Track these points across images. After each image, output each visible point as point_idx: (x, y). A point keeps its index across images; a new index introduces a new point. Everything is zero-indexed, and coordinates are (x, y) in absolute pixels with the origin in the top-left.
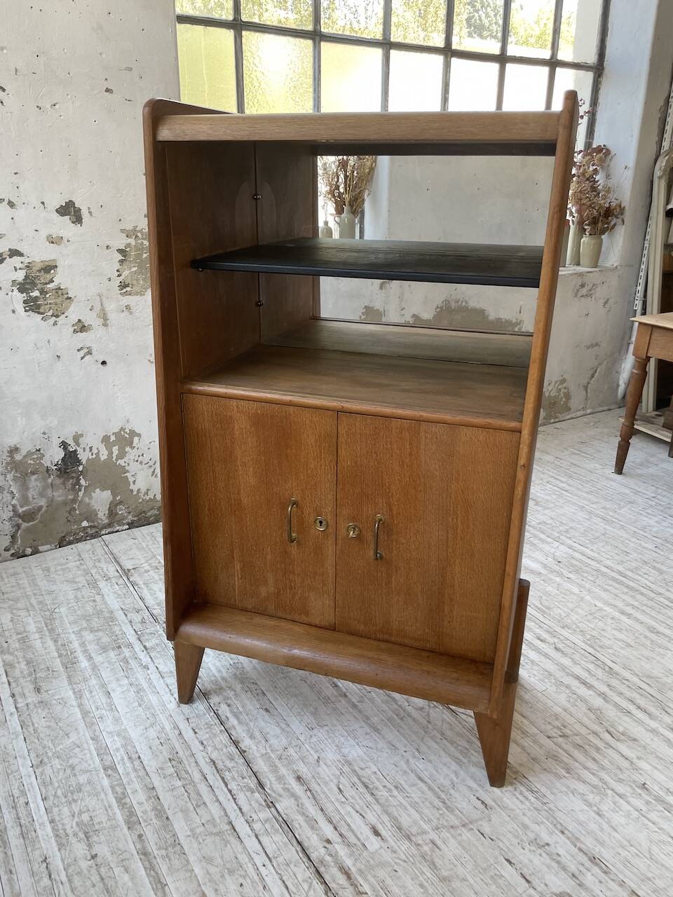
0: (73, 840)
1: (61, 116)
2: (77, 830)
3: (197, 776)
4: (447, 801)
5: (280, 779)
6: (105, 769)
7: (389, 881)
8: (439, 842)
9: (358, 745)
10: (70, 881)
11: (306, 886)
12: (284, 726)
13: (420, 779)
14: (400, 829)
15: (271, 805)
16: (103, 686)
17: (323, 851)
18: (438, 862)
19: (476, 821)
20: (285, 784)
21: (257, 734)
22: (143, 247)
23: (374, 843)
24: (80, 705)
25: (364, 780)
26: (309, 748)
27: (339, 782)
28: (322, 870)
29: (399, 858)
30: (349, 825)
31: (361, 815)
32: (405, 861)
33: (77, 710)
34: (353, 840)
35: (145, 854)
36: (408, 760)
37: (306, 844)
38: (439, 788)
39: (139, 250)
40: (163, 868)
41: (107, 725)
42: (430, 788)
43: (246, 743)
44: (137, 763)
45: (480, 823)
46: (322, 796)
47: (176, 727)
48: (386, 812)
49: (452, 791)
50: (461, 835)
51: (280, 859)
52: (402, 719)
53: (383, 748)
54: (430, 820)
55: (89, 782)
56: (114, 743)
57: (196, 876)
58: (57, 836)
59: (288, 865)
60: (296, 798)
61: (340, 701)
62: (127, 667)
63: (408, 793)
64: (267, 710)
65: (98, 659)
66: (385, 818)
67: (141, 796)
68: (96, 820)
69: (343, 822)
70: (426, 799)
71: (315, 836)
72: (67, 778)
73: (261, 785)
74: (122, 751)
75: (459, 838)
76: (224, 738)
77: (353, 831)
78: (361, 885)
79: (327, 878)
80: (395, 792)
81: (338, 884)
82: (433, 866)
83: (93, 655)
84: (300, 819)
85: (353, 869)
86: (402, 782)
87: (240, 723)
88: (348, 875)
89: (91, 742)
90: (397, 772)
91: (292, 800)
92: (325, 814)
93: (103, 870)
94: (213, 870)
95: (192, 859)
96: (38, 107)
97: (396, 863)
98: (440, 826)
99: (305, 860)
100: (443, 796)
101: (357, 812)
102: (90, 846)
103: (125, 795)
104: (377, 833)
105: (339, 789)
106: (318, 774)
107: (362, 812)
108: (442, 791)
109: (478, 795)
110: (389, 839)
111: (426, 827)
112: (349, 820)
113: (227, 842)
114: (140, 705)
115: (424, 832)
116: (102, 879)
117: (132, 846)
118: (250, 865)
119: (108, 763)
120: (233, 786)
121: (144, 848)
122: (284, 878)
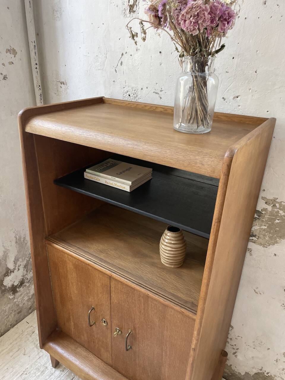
1: (239, 106)
22: (278, 215)
39: (274, 216)
96: (223, 98)
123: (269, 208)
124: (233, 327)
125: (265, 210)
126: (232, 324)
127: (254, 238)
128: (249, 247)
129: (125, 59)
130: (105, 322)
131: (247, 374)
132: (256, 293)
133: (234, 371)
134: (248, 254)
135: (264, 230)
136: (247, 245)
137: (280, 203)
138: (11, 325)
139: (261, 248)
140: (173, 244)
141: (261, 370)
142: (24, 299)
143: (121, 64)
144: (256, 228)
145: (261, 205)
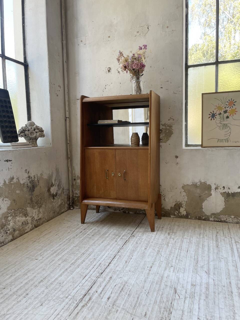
0: (61, 260)
2: (64, 259)
3: (94, 264)
4: (136, 307)
5: (107, 275)
6: (82, 253)
7: (95, 308)
8: (119, 312)
9: (135, 281)
10: (51, 266)
11: (80, 294)
12: (125, 267)
13: (138, 298)
14: (115, 302)
15: (98, 277)
16: (104, 240)
17: (93, 292)
18: (112, 314)
19: (136, 316)
20: (106, 276)
21: (117, 265)
23: (105, 299)
24: (95, 241)
25: (124, 288)
26: (123, 274)
27: (118, 284)
28: (87, 295)
29: (104, 306)
30: (106, 293)
31: (112, 293)
32: (105, 308)
33: (93, 242)
34: (102, 295)
35: (66, 269)
36: (142, 292)
37: (92, 288)
38: (139, 303)
39: (166, 130)
40: (65, 274)
41: (94, 247)
42: (137, 301)
43: (112, 265)
44: (89, 256)
45: (136, 317)
46: (110, 284)
47: (104, 254)
48: (118, 297)
49: (142, 306)
50: (127, 315)
51: (83, 287)
52: (156, 284)
53: (140, 286)
54: (125, 306)
55: (77, 254)
56: (90, 250)
57: (67, 279)
58: (60, 258)
59: (83, 289)
60: (104, 280)
61: (146, 271)
62: (113, 240)
63: (130, 298)
64: (126, 262)
65: (110, 236)
66: (115, 298)
67: (81, 261)
68: (69, 260)
69: (105, 291)
70: (132, 302)
71: (96, 289)
72: (75, 251)
73: (102, 273)
74: (89, 253)
75: (125, 315)
76: (109, 261)
77: (104, 294)
78: (89, 304)
79: (85, 297)
80: (127, 295)
81: (85, 300)
82: (109, 314)
83: (111, 234)
84: (99, 284)
85: (92, 300)
86: (132, 295)
87: (117, 261)
88: (90, 299)
89: (87, 248)
90: (135, 292)
91: (103, 280)
92: (104, 287)
93: (57, 267)
94: (71, 280)
95: (72, 276)
97: (102, 306)
98: (125, 309)
99: (87, 291)
100: (137, 305)
101: (112, 292)
102: (62, 263)
103: (79, 259)
104: (108, 299)
105: (116, 285)
106: (116, 280)
107: (113, 292)
108: (139, 304)
109: (147, 312)
110: (109, 302)
111: (121, 306)
112: (108, 292)
113: (81, 277)
114: (105, 247)
115: (119, 307)
116: (55, 268)
117: (67, 267)
118: (77, 284)
119: (84, 253)
120: (97, 270)
121: (68, 269)
122: (79, 290)
123: (164, 127)
124: (161, 186)
125: (163, 128)
126: (160, 184)
127: (161, 141)
128: (160, 145)
129: (106, 87)
130: (113, 174)
131: (171, 207)
132: (166, 163)
133: (165, 210)
134: (160, 148)
135: (164, 136)
136: (159, 144)
137: (167, 124)
138: (51, 218)
139: (164, 143)
140: (136, 136)
141: (176, 202)
142: (56, 205)
143: (105, 88)
144: (161, 136)
145: (161, 127)
